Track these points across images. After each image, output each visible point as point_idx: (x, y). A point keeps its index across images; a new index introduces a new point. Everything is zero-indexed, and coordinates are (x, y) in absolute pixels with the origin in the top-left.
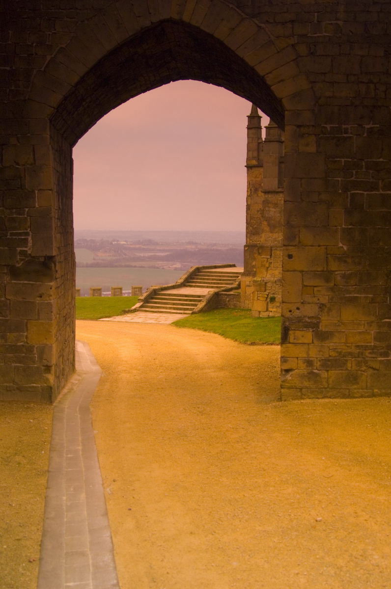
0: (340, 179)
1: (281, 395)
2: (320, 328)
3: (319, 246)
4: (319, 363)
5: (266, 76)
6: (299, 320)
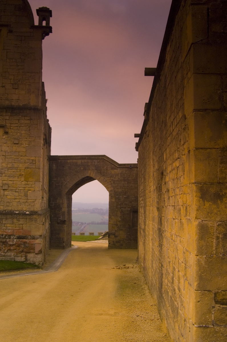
0: (119, 206)
2: (115, 235)
3: (115, 219)
4: (115, 242)
6: (112, 233)
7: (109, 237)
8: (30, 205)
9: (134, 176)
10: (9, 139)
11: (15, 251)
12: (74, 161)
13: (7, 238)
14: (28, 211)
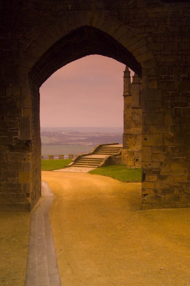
0: (169, 101)
1: (142, 207)
2: (161, 174)
3: (160, 134)
4: (160, 191)
5: (133, 52)
6: (150, 170)
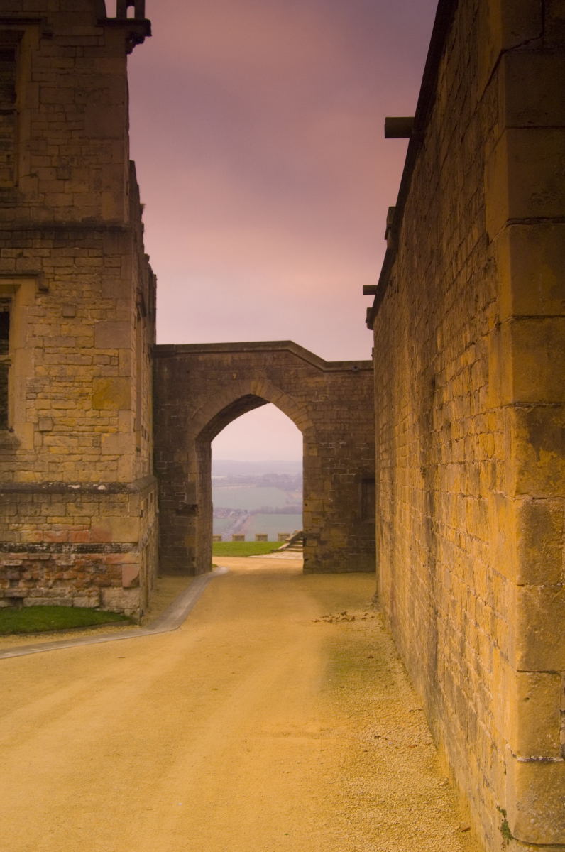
0: (328, 468)
2: (321, 539)
3: (320, 500)
4: (320, 556)
6: (311, 535)
7: (304, 544)
8: (106, 467)
9: (365, 392)
10: (50, 306)
11: (74, 582)
12: (216, 356)
13: (52, 549)
14: (103, 483)
